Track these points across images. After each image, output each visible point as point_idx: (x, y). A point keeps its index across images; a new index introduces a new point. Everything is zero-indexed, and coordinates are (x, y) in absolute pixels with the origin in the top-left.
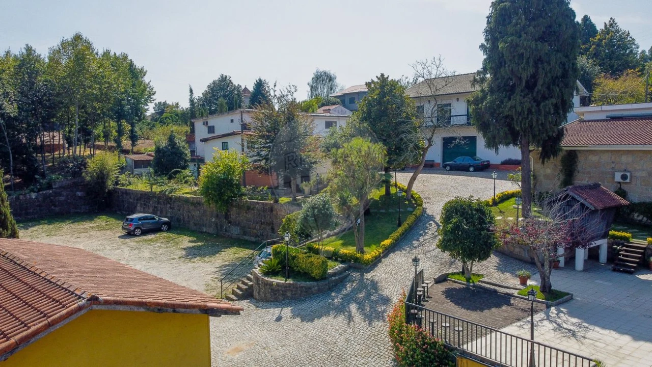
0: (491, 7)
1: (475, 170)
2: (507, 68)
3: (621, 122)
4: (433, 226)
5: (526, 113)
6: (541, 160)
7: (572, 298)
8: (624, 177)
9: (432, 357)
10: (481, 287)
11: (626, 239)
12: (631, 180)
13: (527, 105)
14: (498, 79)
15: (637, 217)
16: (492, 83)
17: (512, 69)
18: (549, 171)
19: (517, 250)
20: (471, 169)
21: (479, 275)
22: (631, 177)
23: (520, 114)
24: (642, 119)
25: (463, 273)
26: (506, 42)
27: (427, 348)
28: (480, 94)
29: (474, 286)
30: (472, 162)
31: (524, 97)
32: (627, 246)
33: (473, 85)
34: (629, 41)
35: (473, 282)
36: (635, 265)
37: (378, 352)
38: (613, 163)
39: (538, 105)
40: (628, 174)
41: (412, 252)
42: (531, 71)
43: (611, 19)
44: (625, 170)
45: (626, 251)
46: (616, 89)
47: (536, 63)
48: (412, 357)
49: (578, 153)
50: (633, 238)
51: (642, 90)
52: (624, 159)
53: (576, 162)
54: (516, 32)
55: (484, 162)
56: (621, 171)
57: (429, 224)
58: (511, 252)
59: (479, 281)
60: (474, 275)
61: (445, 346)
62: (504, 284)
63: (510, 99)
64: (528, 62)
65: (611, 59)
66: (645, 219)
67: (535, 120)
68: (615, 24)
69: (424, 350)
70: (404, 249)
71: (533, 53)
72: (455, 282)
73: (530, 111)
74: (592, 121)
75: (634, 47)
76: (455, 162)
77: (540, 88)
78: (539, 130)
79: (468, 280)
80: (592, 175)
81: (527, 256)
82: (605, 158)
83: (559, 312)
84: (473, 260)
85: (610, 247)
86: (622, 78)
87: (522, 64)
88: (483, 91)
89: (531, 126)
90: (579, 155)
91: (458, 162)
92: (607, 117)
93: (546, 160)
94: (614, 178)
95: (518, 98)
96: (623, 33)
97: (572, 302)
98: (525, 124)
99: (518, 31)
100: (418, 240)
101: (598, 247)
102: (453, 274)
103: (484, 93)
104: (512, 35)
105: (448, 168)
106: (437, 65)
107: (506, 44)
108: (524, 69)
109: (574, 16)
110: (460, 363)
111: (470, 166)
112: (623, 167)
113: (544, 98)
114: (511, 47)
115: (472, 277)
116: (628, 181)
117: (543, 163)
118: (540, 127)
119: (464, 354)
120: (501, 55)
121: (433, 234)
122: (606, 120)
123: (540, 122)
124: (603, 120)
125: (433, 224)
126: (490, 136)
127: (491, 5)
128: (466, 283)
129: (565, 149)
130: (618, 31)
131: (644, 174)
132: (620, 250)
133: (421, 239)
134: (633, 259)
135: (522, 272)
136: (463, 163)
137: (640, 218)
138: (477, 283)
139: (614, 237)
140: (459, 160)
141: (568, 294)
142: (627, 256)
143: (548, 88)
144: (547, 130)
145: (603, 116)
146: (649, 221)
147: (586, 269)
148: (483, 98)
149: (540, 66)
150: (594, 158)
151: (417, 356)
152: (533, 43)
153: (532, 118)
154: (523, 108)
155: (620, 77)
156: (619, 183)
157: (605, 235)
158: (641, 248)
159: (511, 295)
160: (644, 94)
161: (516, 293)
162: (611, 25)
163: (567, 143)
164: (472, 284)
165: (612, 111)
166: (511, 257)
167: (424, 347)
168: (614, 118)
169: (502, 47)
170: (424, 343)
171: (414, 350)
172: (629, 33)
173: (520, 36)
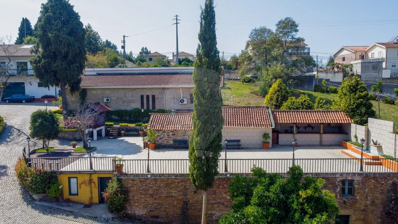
0: (40, 13)
1: (26, 102)
2: (53, 47)
3: (103, 76)
4: (15, 131)
5: (64, 69)
6: (71, 93)
7: (96, 149)
8: (108, 100)
9: (46, 178)
10: (55, 152)
11: (112, 125)
12: (110, 101)
13: (64, 66)
14: (47, 51)
15: (114, 117)
16: (44, 53)
17: (56, 48)
18: (73, 99)
19: (67, 135)
20: (24, 101)
21: (52, 148)
22: (110, 100)
23: (61, 70)
24: (107, 75)
25: (43, 148)
26: (52, 34)
27: (42, 175)
28: (38, 59)
29: (51, 152)
30: (23, 97)
31: (62, 62)
32: (112, 128)
33: (31, 53)
34: (98, 37)
35: (50, 151)
36: (116, 135)
37: (10, 189)
38: (102, 94)
39: (69, 66)
40: (109, 99)
41: (8, 144)
42: (66, 49)
43: (89, 24)
44: (108, 97)
45: (112, 130)
46: (94, 60)
47: (68, 45)
48: (36, 181)
49: (87, 90)
50: (114, 125)
51: (106, 62)
52: (107, 92)
53: (86, 94)
54: (57, 29)
55: (32, 97)
56: (106, 98)
57: (13, 130)
58: (63, 137)
59: (53, 150)
60: (49, 148)
61: (51, 172)
62: (65, 149)
63: (55, 62)
64: (64, 45)
65: (90, 45)
66: (117, 118)
67: (69, 73)
68: (91, 27)
69: (41, 176)
70: (2, 143)
71: (67, 41)
72: (40, 152)
73: (66, 69)
74: (90, 75)
75: (100, 40)
76: (12, 97)
77: (70, 58)
78: (71, 78)
79: (47, 150)
80: (94, 100)
81: (72, 137)
82: (99, 92)
83: (93, 154)
84: (49, 140)
85: (106, 130)
86: (97, 55)
87: (61, 45)
88: (39, 57)
89: (67, 76)
90: (87, 91)
91: (14, 98)
92: (96, 74)
93: (73, 93)
94: (103, 101)
95: (60, 62)
96: (95, 33)
97: (96, 150)
98: (64, 75)
99: (59, 29)
100: (9, 138)
101: (101, 130)
102: (38, 149)
103: (40, 58)
104: (55, 30)
105: (7, 101)
106: (9, 39)
107: (53, 34)
108: (63, 48)
109: (83, 25)
110: (59, 177)
111: (23, 100)
112: (107, 96)
113: (72, 63)
114: (55, 37)
115: (49, 149)
116: (109, 101)
117: (72, 94)
118: (71, 77)
119: (62, 173)
120: (48, 39)
121: (18, 134)
122: (96, 75)
123: (71, 74)
124: (95, 75)
125: (15, 130)
126: (45, 81)
127: (40, 12)
128: (46, 152)
129: (82, 88)
130: (92, 31)
131: (115, 98)
132: (110, 130)
133: (11, 137)
134: (115, 133)
135: (73, 142)
136: (18, 98)
137: (115, 117)
138: (52, 151)
139: (107, 125)
140: (15, 96)
141: (95, 147)
142: (112, 132)
143: (74, 58)
144: (74, 78)
145: (95, 73)
146: (119, 118)
147: (98, 139)
148: (40, 61)
149: (70, 47)
150: (94, 92)
151: (38, 179)
152: (66, 36)
153: (67, 72)
154: (62, 67)
155: (96, 54)
156: (106, 103)
157: (104, 125)
158: (118, 128)
159: (71, 152)
160: (107, 64)
161: (73, 151)
162: (89, 27)
163: (83, 85)
164: (50, 152)
165: (99, 71)
166: (64, 139)
167: (41, 175)
168: (99, 75)
169: (50, 36)
170: (41, 174)
171: (36, 178)
172: (97, 33)
173: (59, 32)
